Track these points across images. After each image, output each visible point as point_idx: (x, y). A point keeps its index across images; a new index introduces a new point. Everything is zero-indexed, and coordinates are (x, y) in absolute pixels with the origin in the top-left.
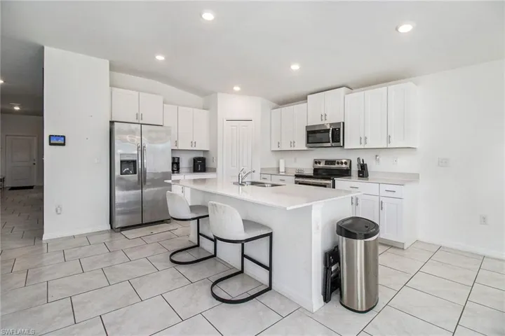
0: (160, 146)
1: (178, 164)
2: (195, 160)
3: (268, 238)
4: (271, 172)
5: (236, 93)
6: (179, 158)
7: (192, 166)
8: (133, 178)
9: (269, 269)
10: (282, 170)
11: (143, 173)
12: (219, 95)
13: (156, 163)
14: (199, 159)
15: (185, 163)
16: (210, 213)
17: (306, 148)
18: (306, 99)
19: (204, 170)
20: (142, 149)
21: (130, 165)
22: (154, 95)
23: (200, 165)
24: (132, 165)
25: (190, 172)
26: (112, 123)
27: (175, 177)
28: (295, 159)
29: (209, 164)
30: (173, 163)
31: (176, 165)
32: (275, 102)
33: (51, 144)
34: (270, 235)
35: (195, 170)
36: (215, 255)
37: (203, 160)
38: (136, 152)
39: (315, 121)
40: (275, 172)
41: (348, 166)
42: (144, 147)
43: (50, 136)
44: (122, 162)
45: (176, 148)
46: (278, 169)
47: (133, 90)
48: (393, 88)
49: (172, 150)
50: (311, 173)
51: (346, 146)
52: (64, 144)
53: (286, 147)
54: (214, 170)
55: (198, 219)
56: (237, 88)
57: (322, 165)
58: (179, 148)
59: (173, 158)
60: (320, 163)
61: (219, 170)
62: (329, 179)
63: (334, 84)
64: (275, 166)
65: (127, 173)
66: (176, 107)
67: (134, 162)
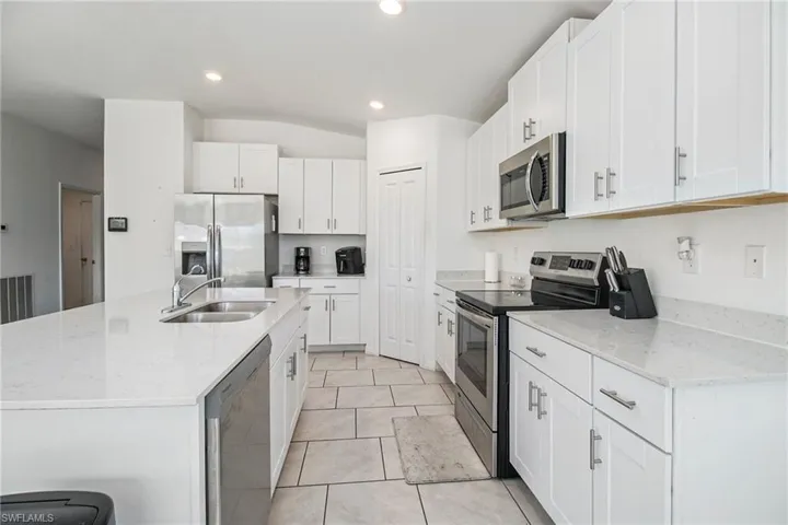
1: (308, 259)
2: (341, 254)
14: (349, 251)
23: (343, 260)
27: (300, 280)
30: (298, 258)
31: (303, 260)
33: (110, 230)
35: (339, 271)
38: (206, 240)
41: (593, 274)
42: (218, 231)
43: (110, 219)
44: (185, 255)
45: (300, 232)
47: (229, 141)
52: (125, 230)
56: (376, 105)
58: (305, 232)
59: (298, 250)
60: (543, 263)
61: (367, 271)
66: (301, 161)
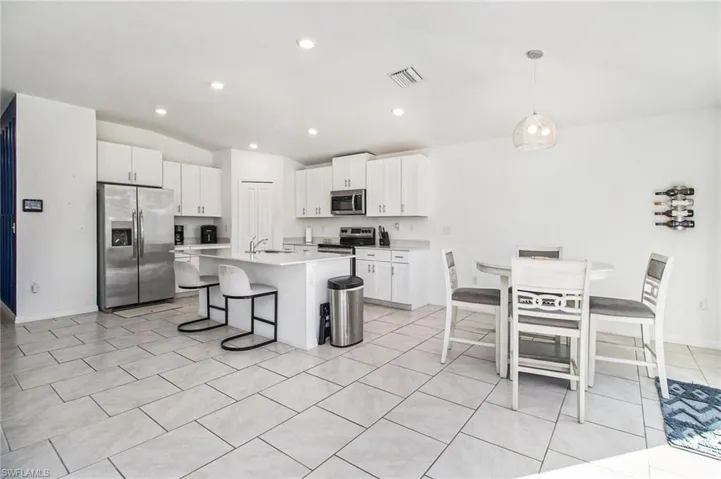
0: (161, 212)
1: (181, 233)
2: (204, 229)
3: (274, 295)
4: (295, 243)
5: (252, 150)
6: (182, 227)
7: (199, 236)
8: (127, 250)
9: (275, 324)
10: (309, 239)
11: (140, 244)
12: (233, 151)
13: (156, 232)
14: (208, 227)
15: (191, 232)
16: (220, 282)
17: (331, 216)
18: (331, 161)
19: (215, 240)
20: (138, 216)
21: (123, 235)
22: (151, 150)
23: (210, 234)
24: (125, 234)
25: (197, 243)
26: (100, 184)
27: (178, 248)
28: (323, 227)
29: (221, 234)
30: (176, 233)
31: (179, 234)
32: (299, 161)
33: (25, 210)
34: (276, 293)
35: (204, 241)
36: (226, 324)
37: (214, 229)
38: (131, 220)
39: (340, 187)
40: (301, 242)
41: (371, 234)
42: (141, 213)
43: (24, 201)
44: (114, 231)
45: (179, 214)
46: (305, 238)
47: (125, 144)
48: (407, 159)
49: (176, 217)
50: (337, 242)
51: (368, 215)
52: (41, 210)
53: (312, 214)
54: (227, 241)
55: (208, 287)
56: (254, 146)
57: (349, 234)
58: (184, 215)
59: (176, 227)
60: (346, 231)
61: (232, 240)
62: (350, 248)
63: (357, 149)
64: (301, 235)
65: (120, 244)
66: (179, 165)
67: (129, 232)
